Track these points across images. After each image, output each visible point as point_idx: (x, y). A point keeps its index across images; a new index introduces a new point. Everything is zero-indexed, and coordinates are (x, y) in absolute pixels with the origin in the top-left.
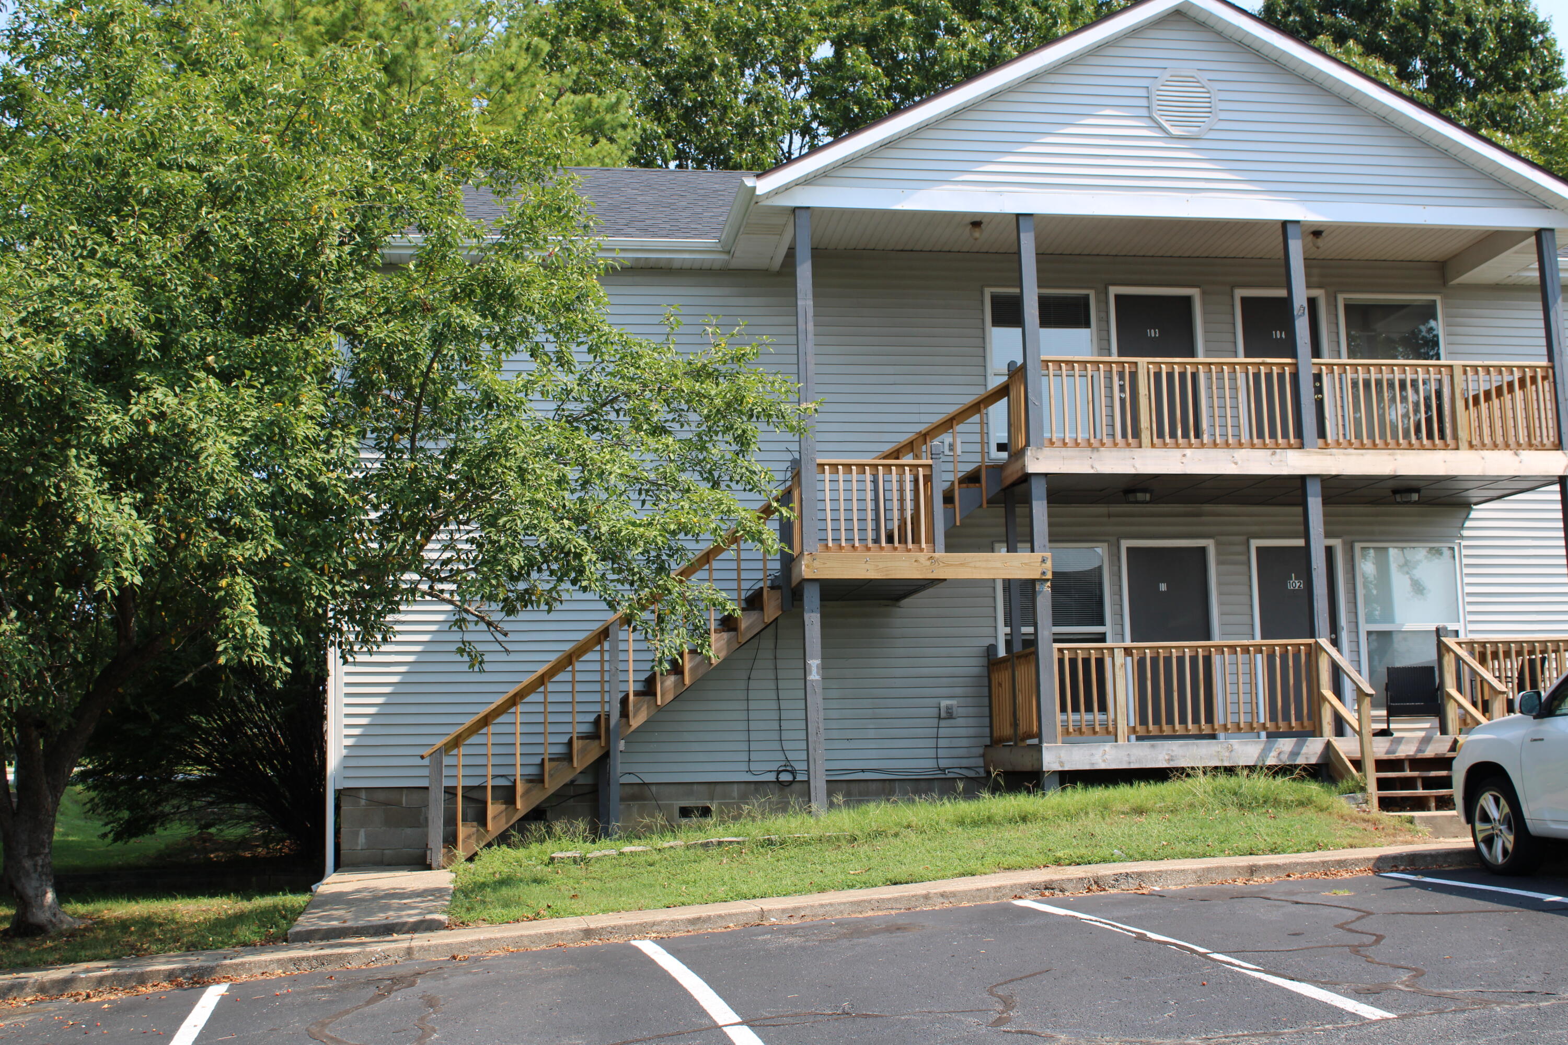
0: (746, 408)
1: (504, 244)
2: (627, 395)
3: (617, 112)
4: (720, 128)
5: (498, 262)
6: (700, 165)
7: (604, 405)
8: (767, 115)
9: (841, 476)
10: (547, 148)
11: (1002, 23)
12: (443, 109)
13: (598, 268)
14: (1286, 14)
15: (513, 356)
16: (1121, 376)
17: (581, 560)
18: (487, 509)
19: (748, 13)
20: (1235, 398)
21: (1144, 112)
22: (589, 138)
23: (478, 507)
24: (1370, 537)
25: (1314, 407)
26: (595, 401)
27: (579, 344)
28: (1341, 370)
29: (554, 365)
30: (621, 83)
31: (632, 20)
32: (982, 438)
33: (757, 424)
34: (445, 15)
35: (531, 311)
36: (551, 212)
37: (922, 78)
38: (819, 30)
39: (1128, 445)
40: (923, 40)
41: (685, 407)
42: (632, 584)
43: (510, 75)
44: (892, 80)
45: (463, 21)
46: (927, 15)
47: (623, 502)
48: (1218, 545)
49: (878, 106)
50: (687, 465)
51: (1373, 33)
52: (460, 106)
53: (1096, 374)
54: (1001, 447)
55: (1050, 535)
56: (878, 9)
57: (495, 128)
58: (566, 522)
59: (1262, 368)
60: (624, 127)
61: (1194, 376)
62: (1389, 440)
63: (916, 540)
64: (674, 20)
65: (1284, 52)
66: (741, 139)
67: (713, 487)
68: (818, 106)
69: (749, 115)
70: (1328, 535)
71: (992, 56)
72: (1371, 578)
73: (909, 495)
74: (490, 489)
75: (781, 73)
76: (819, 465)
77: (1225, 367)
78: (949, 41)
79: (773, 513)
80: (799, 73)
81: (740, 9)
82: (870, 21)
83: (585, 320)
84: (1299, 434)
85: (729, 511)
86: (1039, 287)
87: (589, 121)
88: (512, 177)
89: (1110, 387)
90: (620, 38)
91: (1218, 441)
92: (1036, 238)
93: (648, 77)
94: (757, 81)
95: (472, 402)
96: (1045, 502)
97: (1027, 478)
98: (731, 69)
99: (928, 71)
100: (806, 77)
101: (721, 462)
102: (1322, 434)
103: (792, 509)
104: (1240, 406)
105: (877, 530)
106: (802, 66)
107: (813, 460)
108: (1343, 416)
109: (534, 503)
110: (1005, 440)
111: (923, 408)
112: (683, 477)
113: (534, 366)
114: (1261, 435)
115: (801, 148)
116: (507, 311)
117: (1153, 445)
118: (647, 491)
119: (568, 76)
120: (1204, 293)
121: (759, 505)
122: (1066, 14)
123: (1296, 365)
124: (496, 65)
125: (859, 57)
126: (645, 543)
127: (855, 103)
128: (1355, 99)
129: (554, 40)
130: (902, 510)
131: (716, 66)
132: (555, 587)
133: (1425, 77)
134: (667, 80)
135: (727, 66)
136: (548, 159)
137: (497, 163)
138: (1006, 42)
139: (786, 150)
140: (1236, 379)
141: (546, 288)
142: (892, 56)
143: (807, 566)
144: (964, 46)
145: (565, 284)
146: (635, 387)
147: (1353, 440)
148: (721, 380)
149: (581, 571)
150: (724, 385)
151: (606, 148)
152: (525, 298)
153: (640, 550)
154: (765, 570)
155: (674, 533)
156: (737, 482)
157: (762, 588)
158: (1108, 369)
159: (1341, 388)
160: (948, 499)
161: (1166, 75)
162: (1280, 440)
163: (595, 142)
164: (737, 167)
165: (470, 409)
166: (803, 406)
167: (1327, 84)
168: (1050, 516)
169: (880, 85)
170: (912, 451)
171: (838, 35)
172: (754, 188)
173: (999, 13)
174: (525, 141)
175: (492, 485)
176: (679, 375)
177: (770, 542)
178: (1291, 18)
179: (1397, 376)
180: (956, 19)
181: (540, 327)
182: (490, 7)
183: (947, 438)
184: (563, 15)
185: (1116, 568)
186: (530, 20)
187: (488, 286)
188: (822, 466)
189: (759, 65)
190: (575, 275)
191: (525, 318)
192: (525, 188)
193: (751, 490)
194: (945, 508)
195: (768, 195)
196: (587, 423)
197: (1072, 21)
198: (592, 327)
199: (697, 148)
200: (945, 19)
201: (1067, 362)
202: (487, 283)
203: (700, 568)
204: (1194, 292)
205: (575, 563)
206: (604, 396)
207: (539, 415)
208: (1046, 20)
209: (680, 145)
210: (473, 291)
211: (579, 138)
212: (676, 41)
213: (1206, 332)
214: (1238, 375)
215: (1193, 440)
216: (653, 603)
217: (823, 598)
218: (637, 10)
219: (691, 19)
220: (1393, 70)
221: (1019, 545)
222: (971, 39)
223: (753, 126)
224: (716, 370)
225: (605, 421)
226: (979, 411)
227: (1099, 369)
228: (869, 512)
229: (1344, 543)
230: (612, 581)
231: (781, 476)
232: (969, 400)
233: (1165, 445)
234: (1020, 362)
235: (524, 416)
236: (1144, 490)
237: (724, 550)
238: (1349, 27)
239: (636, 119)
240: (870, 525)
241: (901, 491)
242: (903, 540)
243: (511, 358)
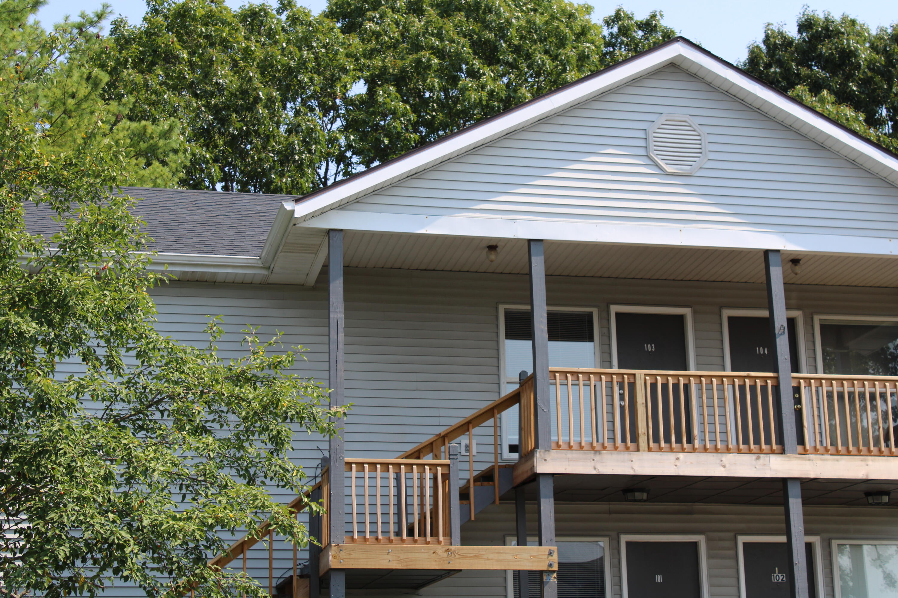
0: (281, 410)
1: (61, 257)
2: (172, 398)
3: (169, 138)
4: (263, 155)
5: (55, 274)
6: (244, 189)
7: (150, 406)
8: (306, 144)
9: (367, 474)
10: (103, 171)
11: (518, 68)
12: (7, 133)
13: (148, 280)
14: (768, 66)
15: (65, 359)
16: (621, 386)
17: (123, 552)
18: (35, 502)
19: (291, 53)
20: (723, 407)
21: (642, 152)
22: (142, 161)
23: (27, 500)
24: (845, 535)
25: (793, 417)
26: (141, 402)
27: (129, 350)
28: (818, 384)
29: (104, 368)
30: (174, 112)
31: (185, 56)
32: (495, 440)
33: (291, 426)
34: (12, 45)
35: (84, 319)
36: (106, 230)
37: (446, 115)
38: (354, 70)
39: (627, 449)
40: (447, 82)
41: (225, 409)
42: (170, 573)
43: (71, 102)
44: (419, 116)
45: (29, 51)
46: (451, 60)
47: (164, 497)
48: (708, 540)
49: (406, 139)
50: (225, 463)
51: (844, 85)
52: (24, 131)
53: (598, 384)
54: (513, 449)
55: (556, 529)
56: (407, 53)
57: (56, 149)
58: (111, 515)
59: (747, 380)
60: (176, 151)
61: (687, 387)
62: (861, 447)
63: (434, 533)
64: (223, 56)
65: (766, 101)
66: (282, 165)
67: (249, 483)
68: (352, 137)
69: (290, 144)
70: (808, 532)
71: (509, 97)
72: (848, 571)
73: (428, 492)
74: (39, 483)
75: (319, 106)
76: (347, 463)
77: (714, 380)
78: (471, 83)
79: (304, 507)
80: (335, 108)
81: (283, 49)
82: (400, 63)
83: (135, 329)
84: (781, 441)
85: (263, 506)
86: (548, 304)
87: (143, 146)
88: (70, 195)
89: (611, 396)
90: (174, 71)
91: (708, 446)
92: (546, 261)
93: (199, 108)
94: (297, 113)
95: (26, 401)
96: (552, 500)
97: (535, 477)
98: (274, 103)
99: (451, 109)
100: (342, 111)
101: (257, 460)
102: (801, 441)
103: (321, 504)
104: (728, 414)
105: (399, 523)
106: (338, 101)
107: (342, 458)
108: (820, 425)
109: (81, 500)
110: (516, 443)
111: (443, 412)
112: (222, 474)
113: (85, 368)
114: (746, 441)
115: (336, 174)
116: (62, 319)
117: (649, 449)
118: (188, 486)
119: (124, 105)
120: (695, 313)
121: (291, 499)
122: (574, 61)
123: (777, 378)
124: (58, 93)
125: (389, 95)
126: (184, 536)
127: (386, 136)
128: (828, 144)
129: (113, 72)
130: (422, 505)
131: (261, 99)
132: (98, 576)
133: (890, 123)
134: (215, 110)
135: (271, 100)
136: (104, 180)
137: (57, 182)
138: (521, 85)
139: (322, 175)
140: (723, 390)
141: (99, 299)
142: (419, 94)
143: (334, 557)
144: (483, 87)
145: (116, 295)
146: (179, 390)
147: (829, 447)
148: (258, 384)
149: (123, 561)
150: (261, 389)
151: (159, 170)
152: (79, 308)
153: (179, 542)
154: (295, 559)
155: (211, 527)
156: (272, 479)
157: (291, 577)
158: (609, 379)
159: (818, 400)
160: (464, 495)
161: (662, 119)
162: (764, 446)
163: (148, 164)
164: (278, 190)
165: (24, 407)
166: (334, 409)
167: (804, 130)
168: (556, 512)
169: (408, 121)
170: (432, 451)
171: (371, 75)
172: (293, 212)
173: (515, 59)
174: (84, 164)
175: (42, 479)
176: (220, 380)
177: (300, 535)
178: (772, 70)
179: (868, 389)
180: (477, 63)
181: (92, 333)
182: (54, 42)
183: (464, 440)
184: (122, 49)
185: (616, 561)
186: (91, 54)
187: (45, 296)
188: (349, 464)
189: (299, 100)
190: (127, 287)
191: (78, 324)
192: (81, 206)
193: (283, 486)
194: (461, 504)
195: (305, 218)
196: (134, 422)
197: (580, 68)
198: (141, 335)
199: (242, 172)
200: (467, 64)
201: (572, 373)
202: (43, 293)
203: (235, 557)
204: (686, 311)
205: (118, 554)
206: (150, 397)
207: (88, 414)
208: (557, 67)
209: (226, 169)
210: (30, 301)
211: (134, 161)
212: (226, 76)
213: (697, 347)
214: (726, 386)
215: (685, 445)
216: (189, 590)
217: (349, 586)
218: (190, 47)
219: (238, 57)
220: (862, 117)
221: (528, 539)
222: (490, 82)
223: (293, 154)
224: (254, 375)
225: (150, 421)
226: (493, 416)
227: (601, 380)
228: (392, 507)
229: (822, 540)
230: (152, 569)
231: (312, 473)
232: (484, 405)
233: (660, 449)
234: (530, 372)
235: (75, 415)
236: (642, 490)
237: (257, 541)
238: (823, 79)
239: (187, 145)
240: (392, 519)
241: (422, 487)
242: (423, 533)
243: (63, 360)
